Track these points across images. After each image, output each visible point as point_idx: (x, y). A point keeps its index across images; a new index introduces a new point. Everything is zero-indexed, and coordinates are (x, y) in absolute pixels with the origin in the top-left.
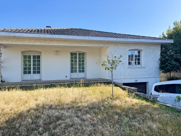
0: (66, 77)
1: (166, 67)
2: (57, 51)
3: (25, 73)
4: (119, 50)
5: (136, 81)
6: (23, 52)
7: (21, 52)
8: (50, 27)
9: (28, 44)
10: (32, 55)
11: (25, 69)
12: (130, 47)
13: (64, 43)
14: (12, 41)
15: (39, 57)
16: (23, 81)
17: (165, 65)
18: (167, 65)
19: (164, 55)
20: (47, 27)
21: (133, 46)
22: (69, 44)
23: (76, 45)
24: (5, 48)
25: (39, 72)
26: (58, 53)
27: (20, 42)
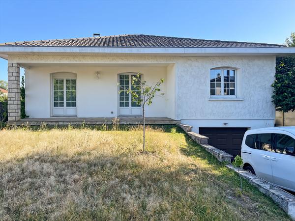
0: (112, 113)
1: (284, 100)
2: (99, 72)
3: (56, 105)
4: (193, 69)
5: (225, 124)
6: (52, 75)
7: (51, 74)
8: (99, 35)
9: (52, 62)
10: (65, 78)
11: (56, 99)
12: (213, 64)
13: (102, 59)
14: (32, 60)
15: (74, 82)
16: (54, 116)
17: (283, 97)
18: (286, 97)
19: (281, 78)
20: (95, 35)
21: (220, 61)
22: (110, 61)
23: (120, 62)
24: (29, 69)
25: (74, 105)
26: (99, 75)
27: (41, 60)
